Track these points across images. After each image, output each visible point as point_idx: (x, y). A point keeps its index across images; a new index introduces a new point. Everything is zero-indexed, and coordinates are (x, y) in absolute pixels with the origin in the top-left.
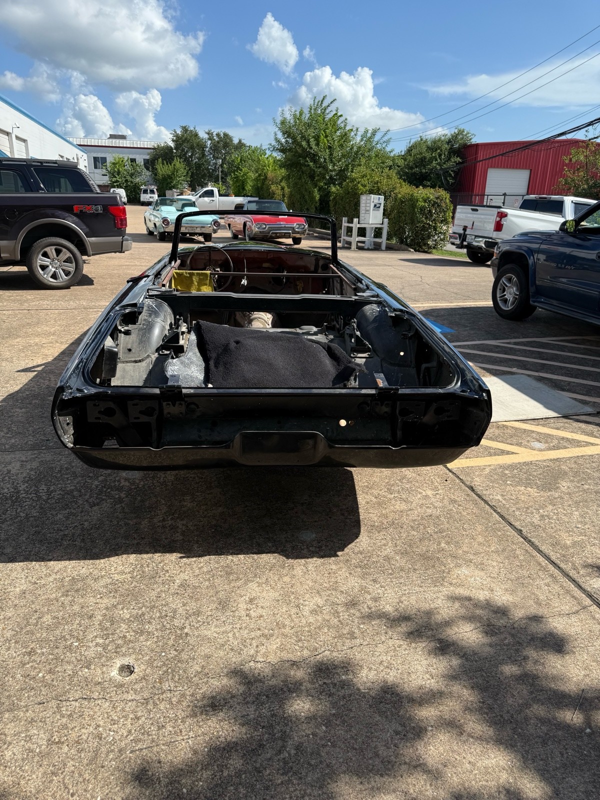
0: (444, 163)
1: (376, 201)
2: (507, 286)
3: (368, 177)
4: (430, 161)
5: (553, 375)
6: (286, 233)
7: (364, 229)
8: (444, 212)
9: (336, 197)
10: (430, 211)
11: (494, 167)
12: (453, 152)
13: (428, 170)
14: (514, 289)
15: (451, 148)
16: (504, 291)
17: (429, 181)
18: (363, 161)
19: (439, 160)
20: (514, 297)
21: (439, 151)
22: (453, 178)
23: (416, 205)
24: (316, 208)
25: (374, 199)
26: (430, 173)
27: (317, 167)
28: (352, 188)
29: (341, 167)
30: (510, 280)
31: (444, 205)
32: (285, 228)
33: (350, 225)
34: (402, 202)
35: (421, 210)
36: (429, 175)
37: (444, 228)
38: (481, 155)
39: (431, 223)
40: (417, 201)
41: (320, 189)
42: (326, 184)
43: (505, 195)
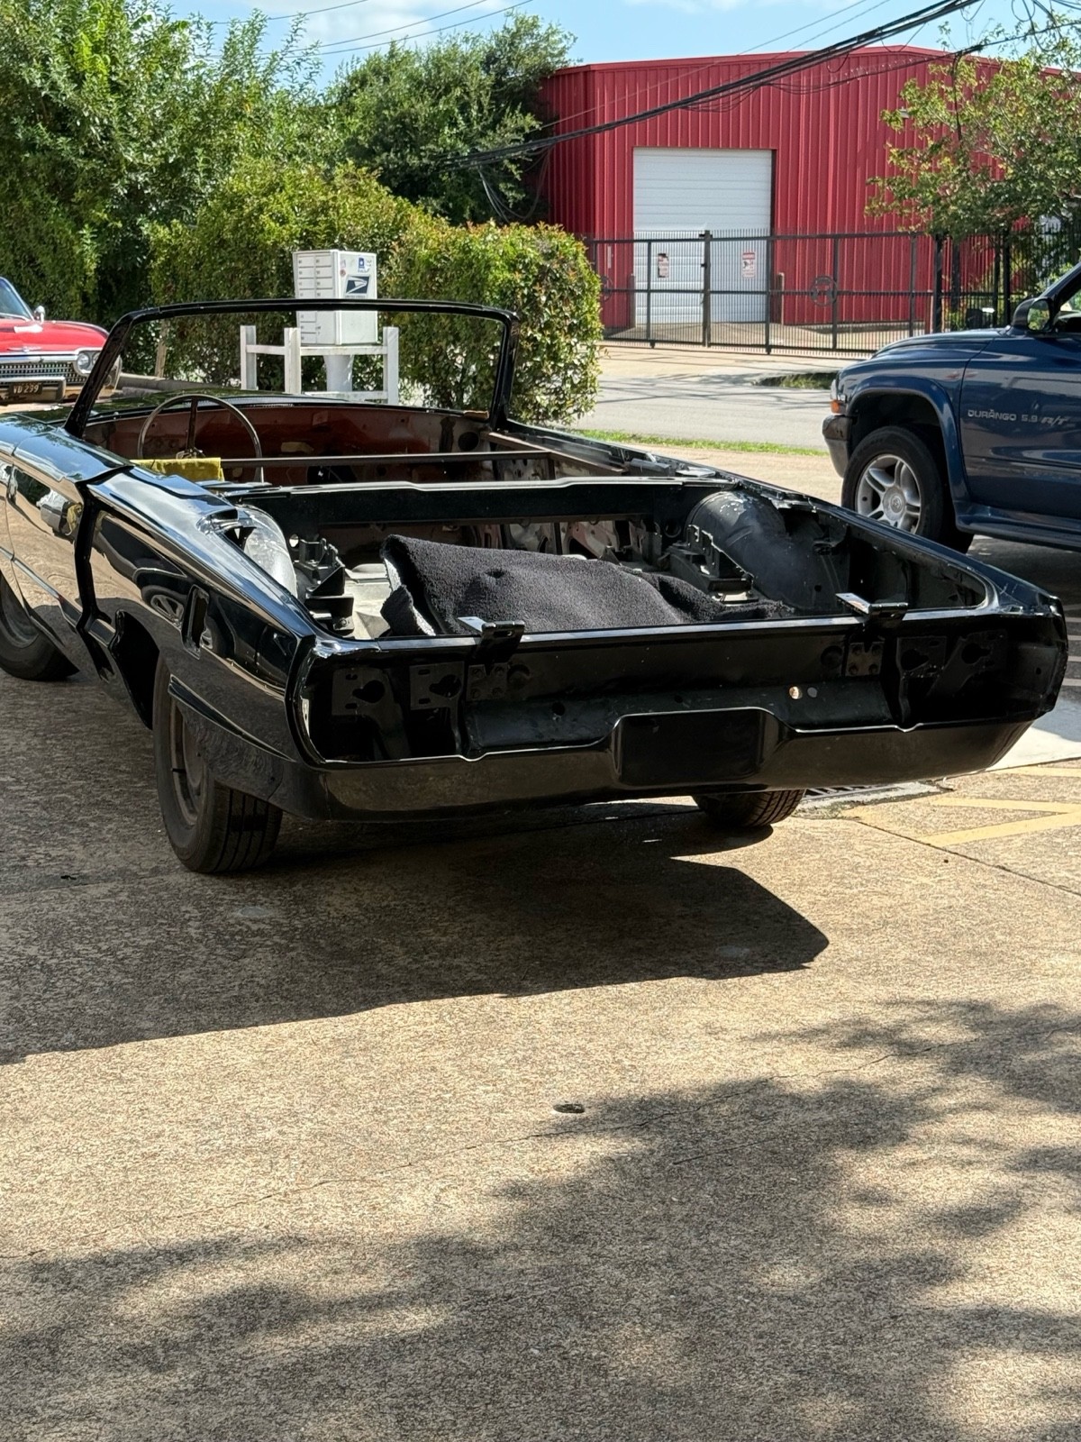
0: (483, 135)
1: (353, 271)
2: (882, 488)
3: (289, 190)
4: (433, 128)
5: (1074, 680)
6: (44, 384)
7: (319, 361)
8: (576, 298)
9: (175, 257)
10: (532, 299)
11: (654, 145)
12: (508, 95)
13: (431, 158)
14: (906, 493)
15: (498, 83)
16: (876, 501)
17: (436, 196)
18: (242, 134)
19: (462, 125)
20: (908, 516)
21: (458, 92)
22: (519, 186)
23: (484, 280)
24: (85, 297)
25: (344, 262)
26: (438, 168)
27: (77, 155)
28: (235, 230)
29: (166, 157)
30: (889, 471)
31: (572, 277)
32: (43, 367)
33: (273, 350)
34: (434, 271)
35: (503, 294)
36: (435, 176)
37: (581, 349)
38: (604, 110)
39: (539, 336)
40: (488, 267)
41: (101, 230)
42: (115, 214)
43: (706, 237)
